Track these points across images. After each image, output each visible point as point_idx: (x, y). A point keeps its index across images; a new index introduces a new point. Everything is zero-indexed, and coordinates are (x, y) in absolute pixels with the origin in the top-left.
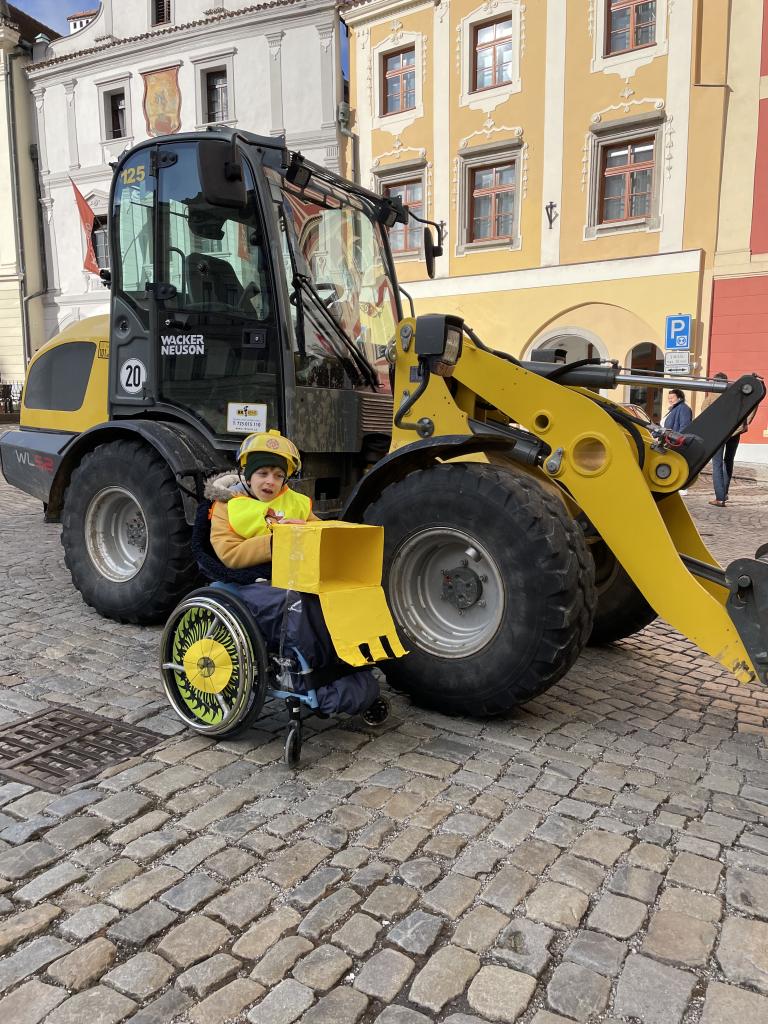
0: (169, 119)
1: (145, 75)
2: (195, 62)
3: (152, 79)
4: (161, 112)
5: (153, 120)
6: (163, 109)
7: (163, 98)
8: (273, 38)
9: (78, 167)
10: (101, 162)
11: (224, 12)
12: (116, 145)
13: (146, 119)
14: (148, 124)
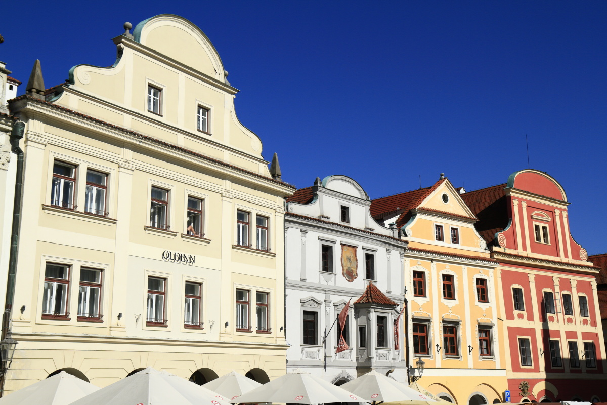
0: (352, 271)
1: (343, 245)
2: (364, 249)
3: (344, 248)
4: (349, 266)
5: (345, 269)
6: (350, 265)
7: (350, 260)
8: (388, 251)
9: (305, 280)
10: (317, 282)
11: (374, 232)
12: (327, 275)
13: (343, 267)
14: (343, 270)
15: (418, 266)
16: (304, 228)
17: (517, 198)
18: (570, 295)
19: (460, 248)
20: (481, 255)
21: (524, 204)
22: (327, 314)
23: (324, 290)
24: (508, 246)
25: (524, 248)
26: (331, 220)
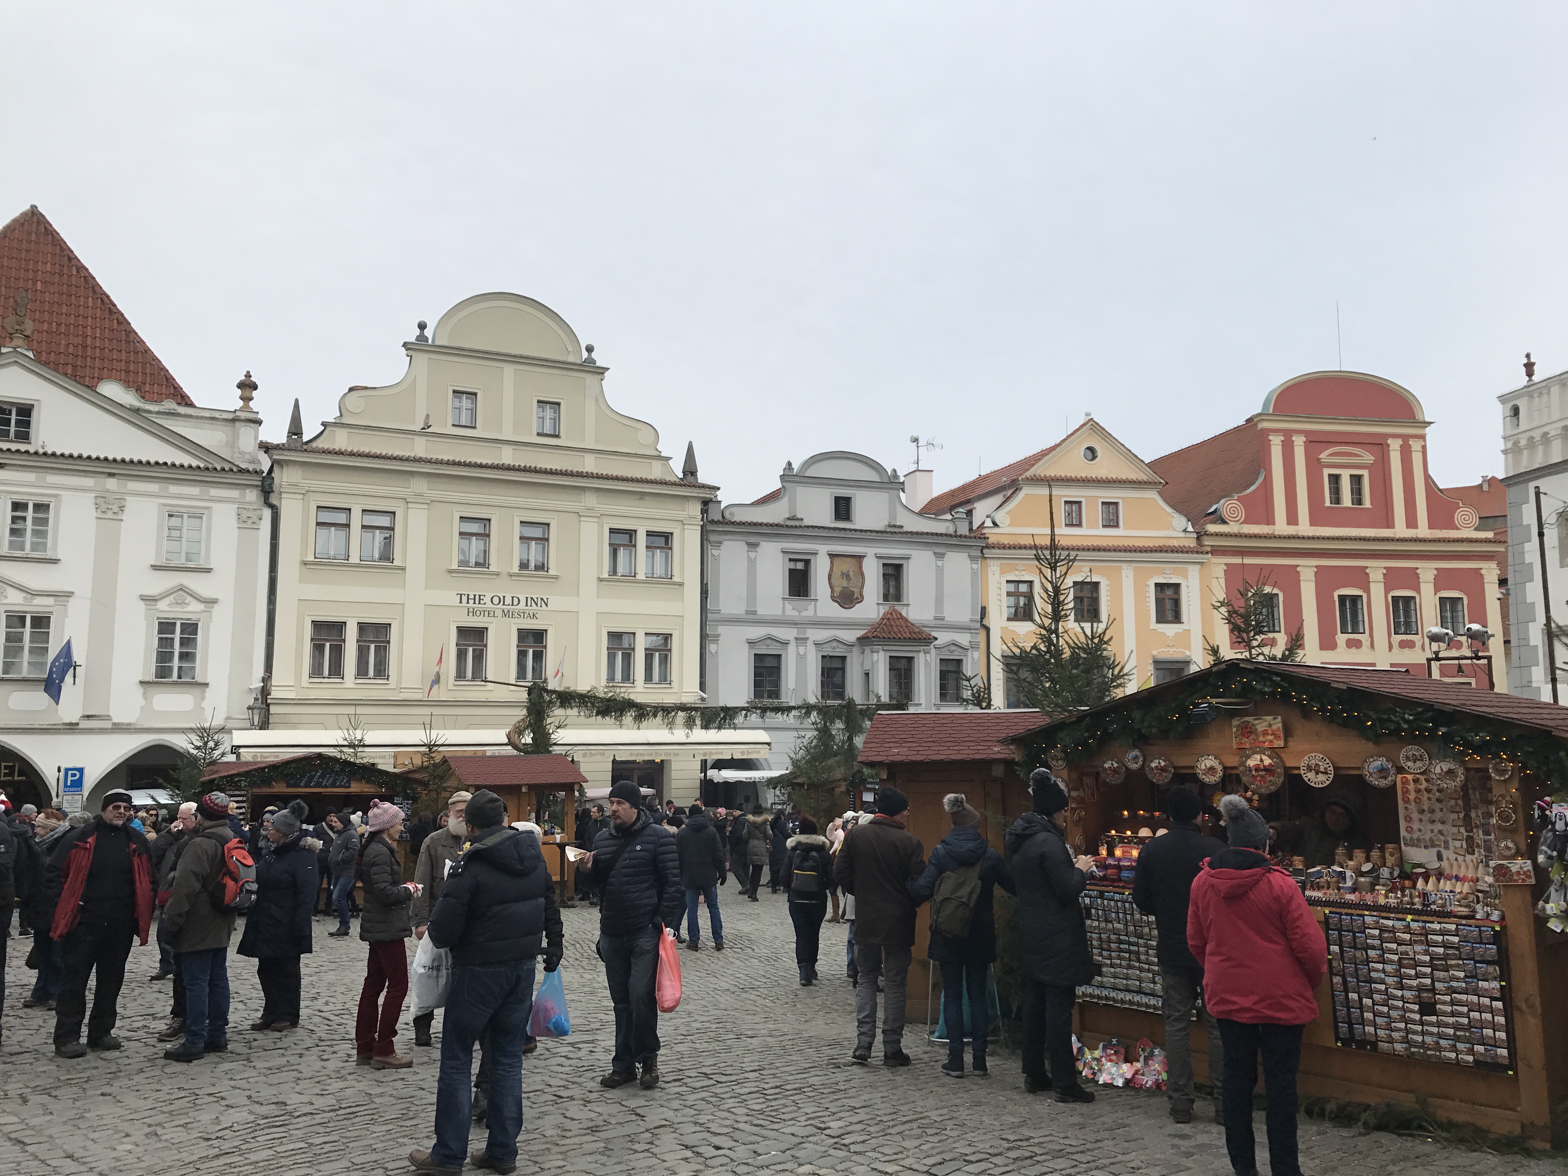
0: (853, 592)
1: (832, 556)
2: (879, 557)
3: (837, 561)
4: (845, 585)
5: (838, 590)
6: (848, 584)
7: (848, 576)
8: (940, 556)
9: (754, 613)
10: (780, 613)
11: (905, 529)
12: (799, 602)
13: (831, 588)
14: (832, 592)
15: (1017, 573)
16: (753, 539)
17: (1277, 431)
18: (1414, 598)
19: (1120, 535)
20: (1176, 543)
21: (1299, 442)
22: (801, 658)
23: (794, 624)
24: (1249, 520)
25: (1292, 519)
26: (806, 522)
